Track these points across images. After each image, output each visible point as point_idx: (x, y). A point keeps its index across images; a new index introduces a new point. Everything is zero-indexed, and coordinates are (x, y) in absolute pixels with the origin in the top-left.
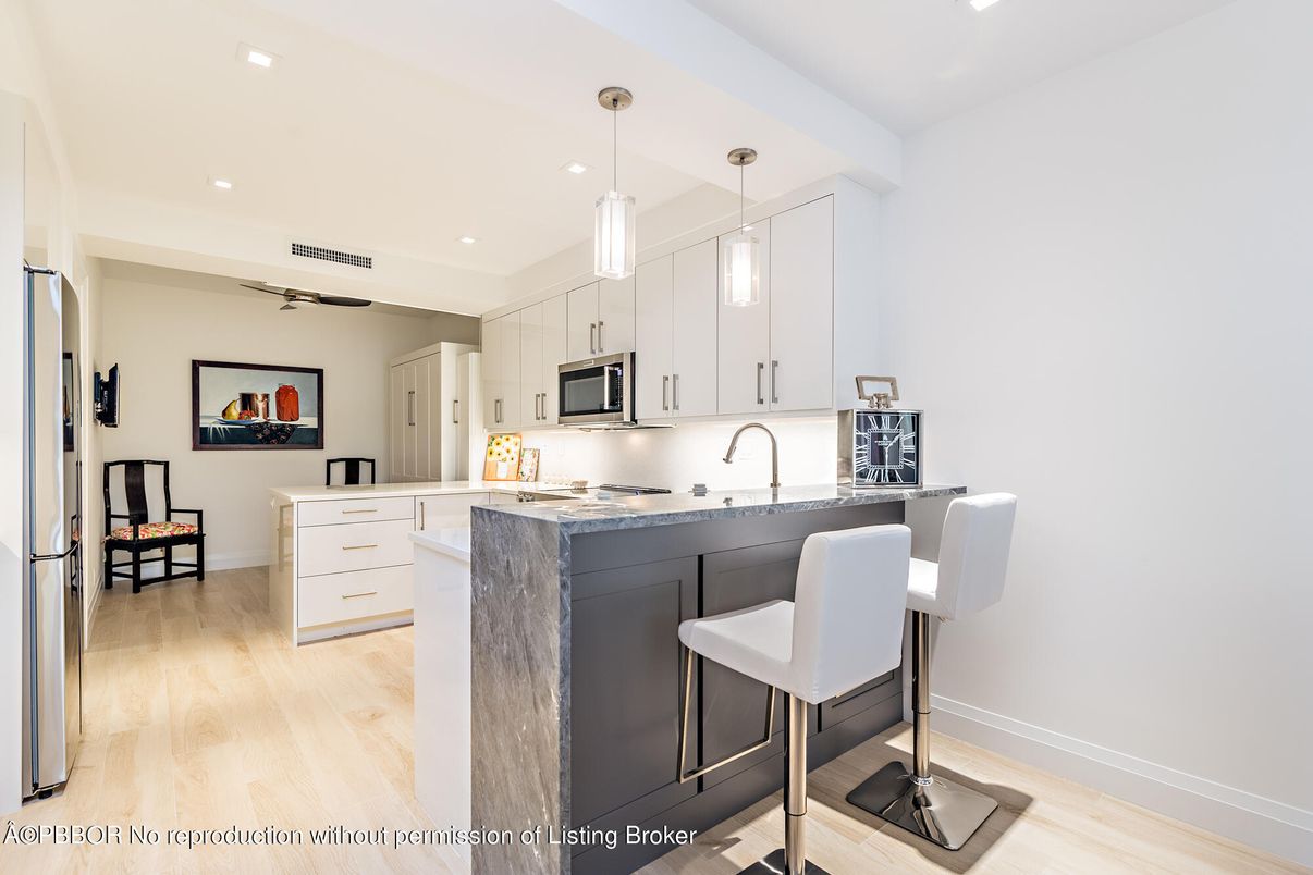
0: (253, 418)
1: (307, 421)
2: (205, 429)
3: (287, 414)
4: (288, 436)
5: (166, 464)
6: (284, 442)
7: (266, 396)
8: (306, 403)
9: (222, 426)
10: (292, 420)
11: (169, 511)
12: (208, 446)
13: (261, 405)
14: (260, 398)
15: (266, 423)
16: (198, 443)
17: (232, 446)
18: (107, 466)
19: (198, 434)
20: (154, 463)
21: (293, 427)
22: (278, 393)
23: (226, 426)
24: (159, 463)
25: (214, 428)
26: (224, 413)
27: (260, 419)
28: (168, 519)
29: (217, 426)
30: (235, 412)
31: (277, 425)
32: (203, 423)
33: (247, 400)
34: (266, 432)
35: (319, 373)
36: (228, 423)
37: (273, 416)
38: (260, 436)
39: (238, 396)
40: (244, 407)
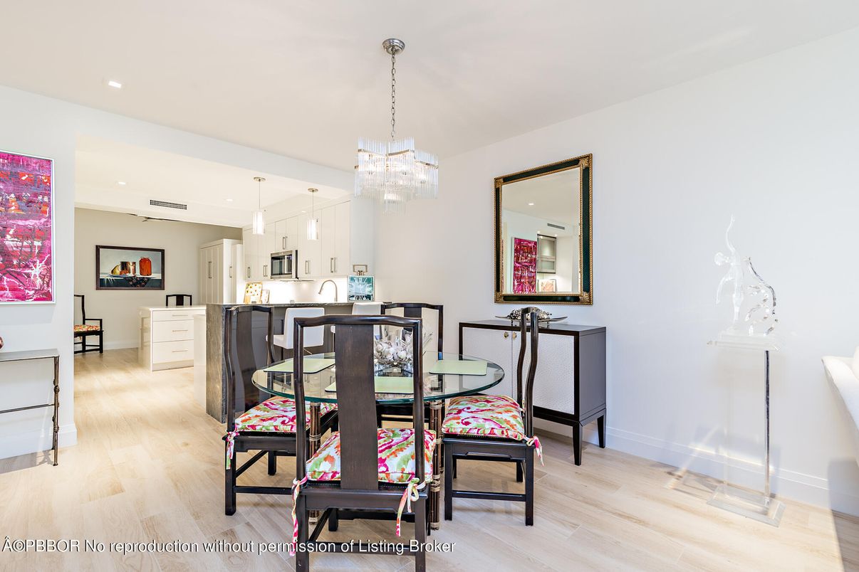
0: (127, 274)
1: (156, 276)
2: (102, 280)
3: (145, 272)
4: (146, 283)
5: (83, 297)
6: (143, 286)
7: (134, 263)
8: (155, 267)
9: (111, 278)
10: (148, 275)
11: (84, 319)
12: (104, 288)
13: (132, 268)
14: (131, 264)
15: (134, 277)
16: (99, 286)
17: (116, 288)
19: (99, 282)
21: (149, 279)
22: (140, 261)
23: (113, 278)
24: (79, 296)
25: (107, 279)
26: (112, 271)
27: (131, 275)
28: (84, 323)
29: (109, 278)
30: (118, 271)
31: (140, 278)
32: (102, 276)
33: (124, 265)
34: (135, 281)
35: (163, 251)
37: (138, 273)
38: (131, 283)
39: (120, 263)
40: (123, 269)
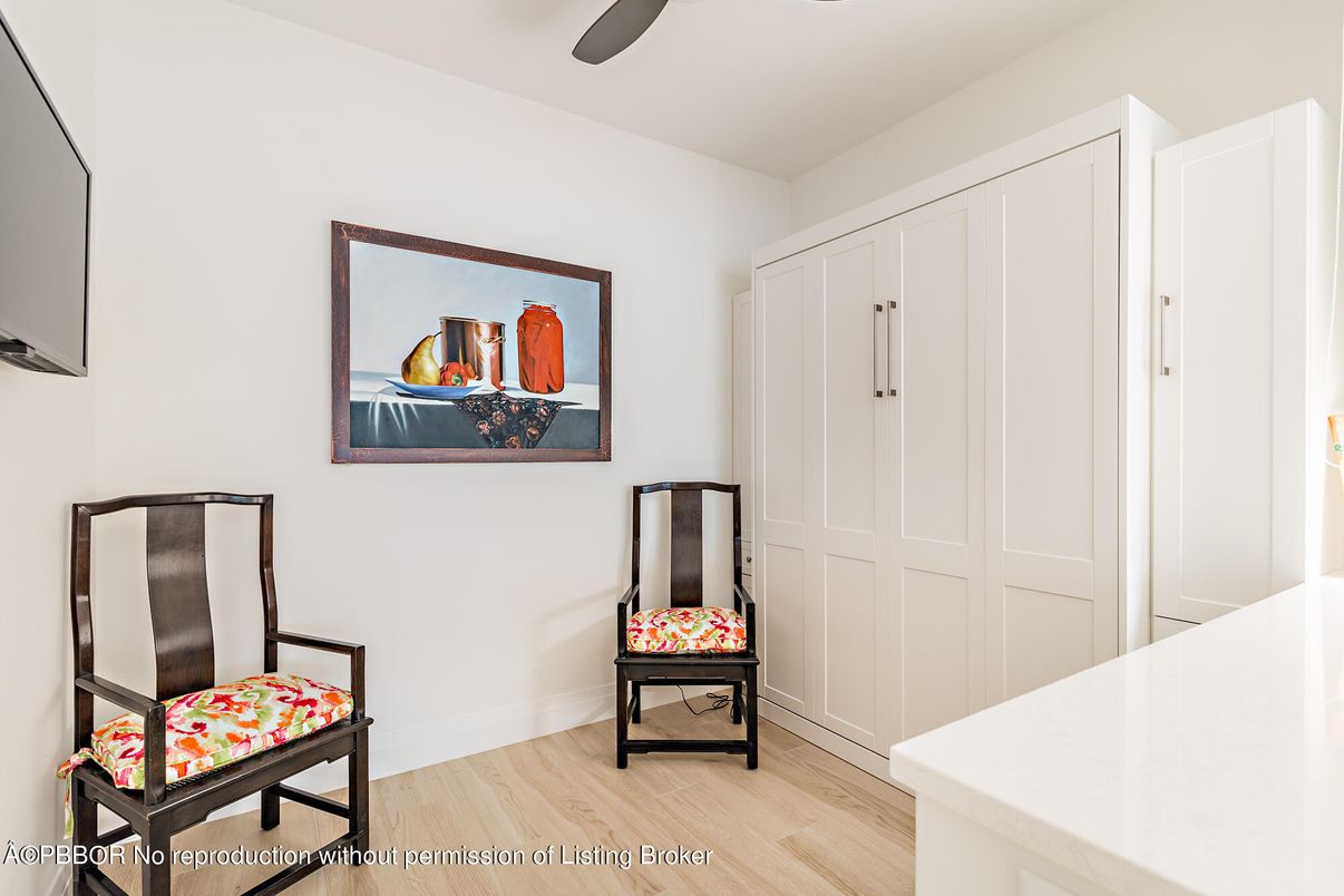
0: (471, 383)
1: (580, 394)
2: (361, 409)
3: (540, 379)
4: (543, 429)
5: (266, 505)
6: (533, 443)
7: (498, 329)
8: (578, 353)
9: (402, 401)
10: (551, 391)
11: (272, 638)
12: (367, 452)
13: (487, 351)
14: (486, 332)
15: (498, 395)
16: (345, 447)
17: (425, 452)
18: (81, 519)
19: (345, 420)
20: (229, 499)
21: (553, 407)
22: (522, 321)
23: (412, 402)
24: (246, 500)
25: (384, 406)
26: (407, 367)
27: (483, 386)
28: (271, 664)
29: (391, 400)
30: (432, 363)
31: (520, 402)
32: (359, 392)
33: (457, 332)
34: (499, 417)
35: (603, 279)
36: (413, 394)
37: (512, 379)
38: (485, 428)
39: (438, 327)
40: (451, 356)
